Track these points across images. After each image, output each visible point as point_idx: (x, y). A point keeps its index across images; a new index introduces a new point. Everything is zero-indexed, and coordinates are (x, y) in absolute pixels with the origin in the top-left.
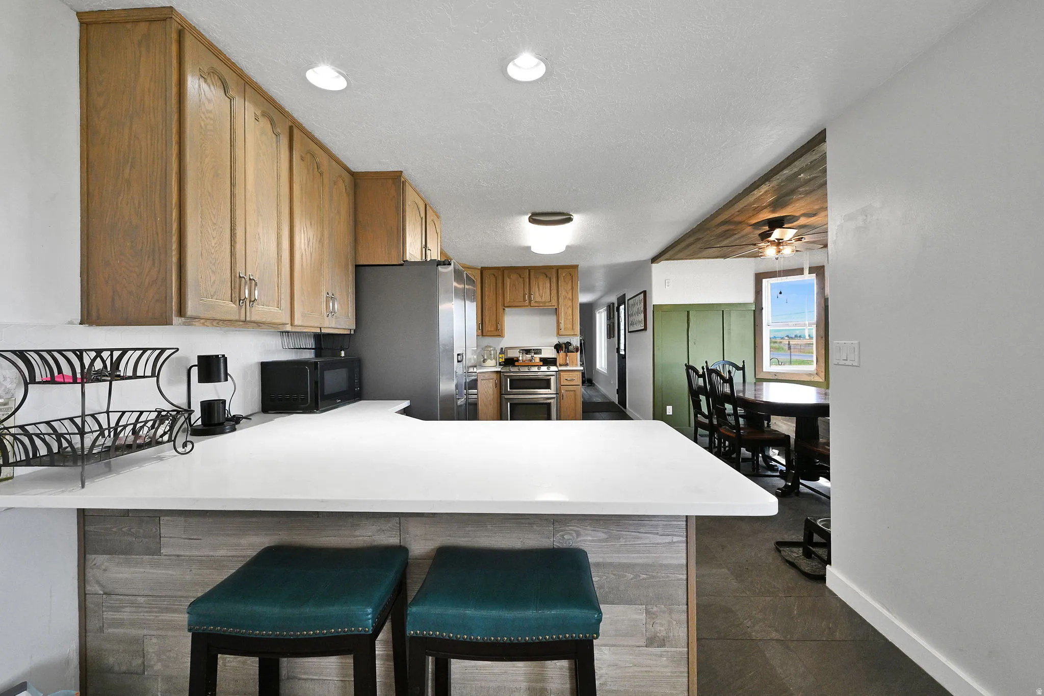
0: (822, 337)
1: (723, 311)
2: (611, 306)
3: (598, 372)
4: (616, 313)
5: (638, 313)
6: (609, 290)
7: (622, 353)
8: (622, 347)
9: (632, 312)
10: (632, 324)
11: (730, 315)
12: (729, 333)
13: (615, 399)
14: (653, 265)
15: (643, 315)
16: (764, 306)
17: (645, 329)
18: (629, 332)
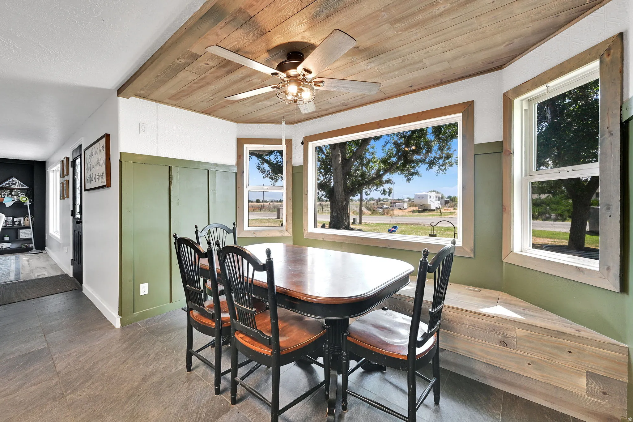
0: (290, 199)
1: (208, 170)
2: (65, 162)
3: (51, 237)
4: (71, 169)
5: (98, 165)
6: (64, 143)
7: (78, 216)
8: (78, 209)
9: (89, 165)
10: (91, 180)
11: (215, 176)
12: (215, 194)
13: (69, 271)
14: (122, 100)
15: (104, 167)
16: (244, 170)
17: (108, 185)
18: (85, 190)
